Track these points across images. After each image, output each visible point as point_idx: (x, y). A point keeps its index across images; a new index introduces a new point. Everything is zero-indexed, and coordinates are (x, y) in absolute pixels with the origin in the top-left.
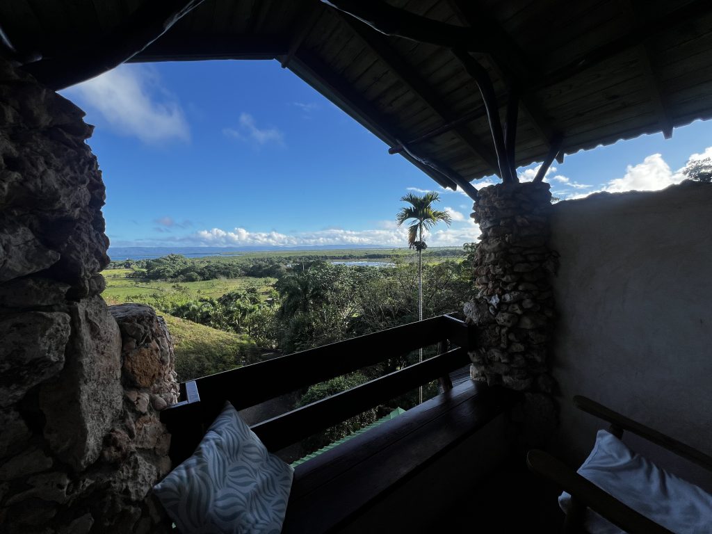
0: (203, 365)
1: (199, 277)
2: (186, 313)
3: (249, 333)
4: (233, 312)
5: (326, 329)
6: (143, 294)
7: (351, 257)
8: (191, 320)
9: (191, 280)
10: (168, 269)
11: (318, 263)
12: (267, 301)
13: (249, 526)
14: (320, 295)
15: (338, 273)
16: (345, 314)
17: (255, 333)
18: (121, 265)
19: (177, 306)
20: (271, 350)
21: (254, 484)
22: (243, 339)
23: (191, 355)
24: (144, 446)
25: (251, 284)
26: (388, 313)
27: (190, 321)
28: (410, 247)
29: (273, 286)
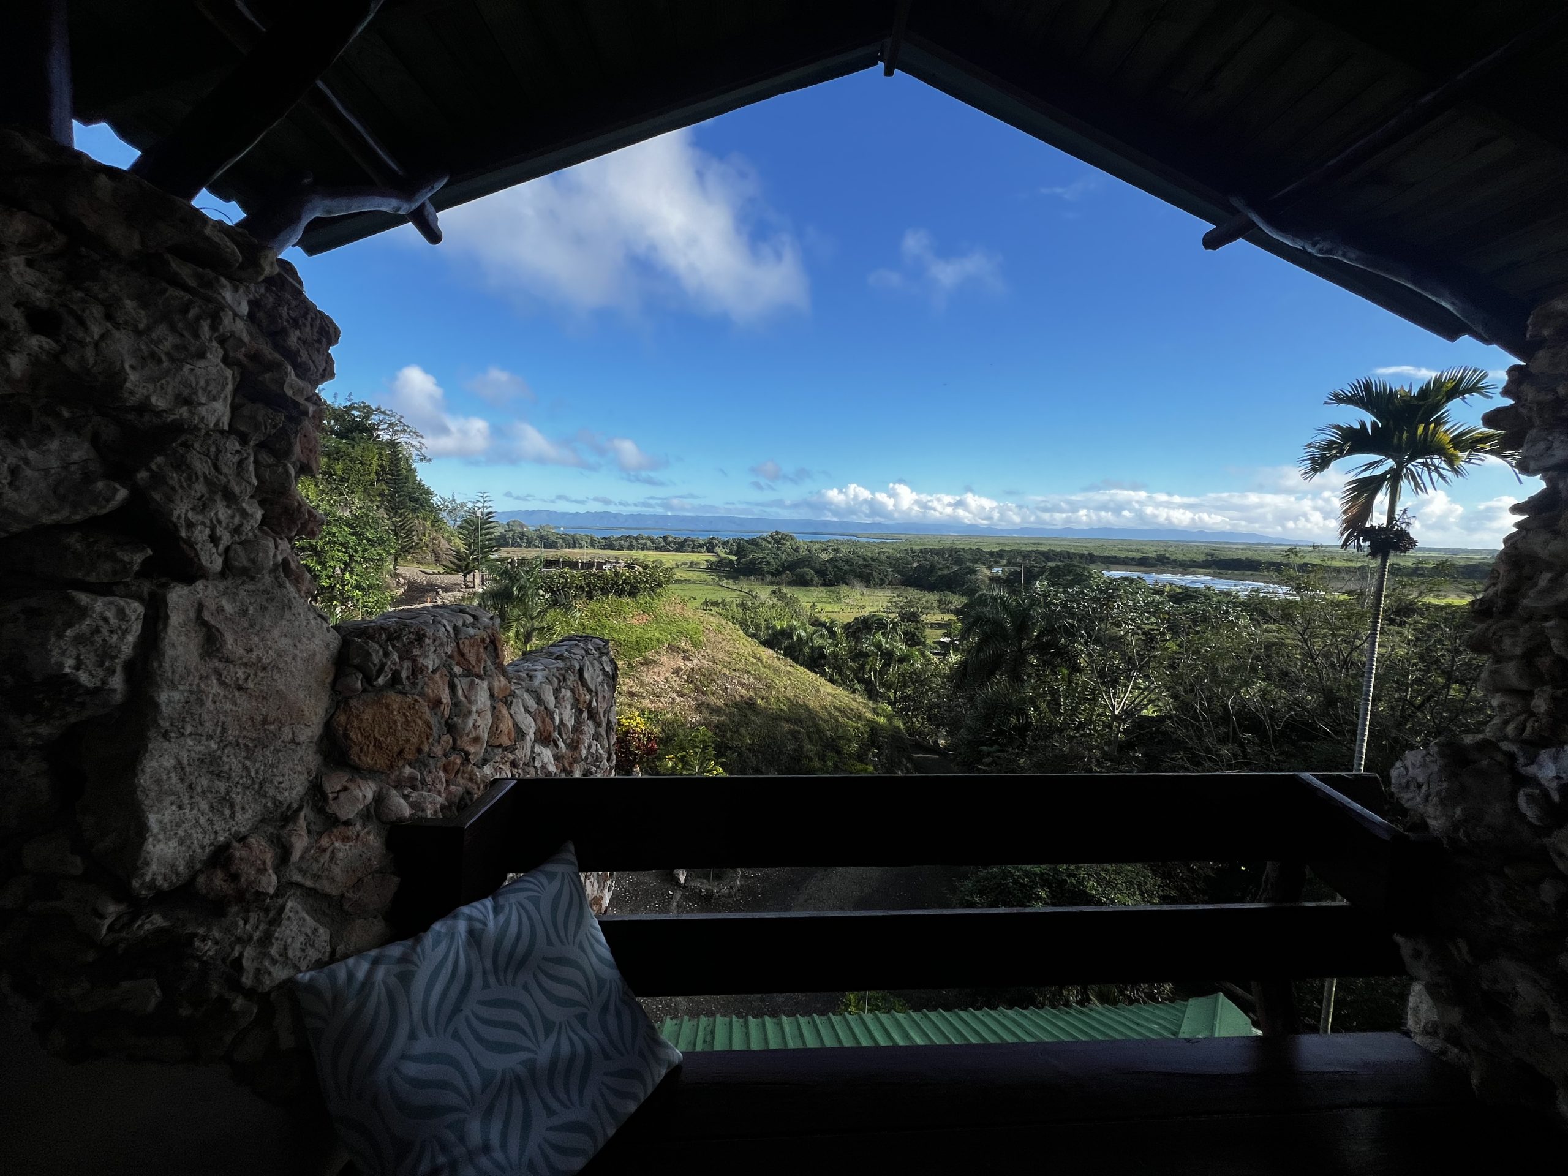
0: (801, 747)
1: (816, 579)
2: (785, 644)
3: (892, 704)
4: (866, 655)
5: (1060, 731)
6: (728, 600)
7: (1161, 562)
8: (793, 659)
9: (803, 582)
10: (769, 558)
11: (1069, 569)
12: (939, 642)
13: (459, 1151)
14: (1057, 647)
15: (1110, 597)
16: (1119, 702)
17: (907, 706)
18: (701, 546)
19: (774, 627)
20: (935, 749)
21: (524, 1055)
22: (878, 715)
23: (783, 724)
24: (318, 886)
25: (910, 604)
26: (1249, 720)
27: (789, 660)
28: (1345, 545)
29: (957, 612)
